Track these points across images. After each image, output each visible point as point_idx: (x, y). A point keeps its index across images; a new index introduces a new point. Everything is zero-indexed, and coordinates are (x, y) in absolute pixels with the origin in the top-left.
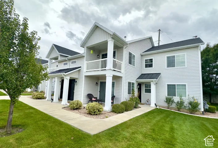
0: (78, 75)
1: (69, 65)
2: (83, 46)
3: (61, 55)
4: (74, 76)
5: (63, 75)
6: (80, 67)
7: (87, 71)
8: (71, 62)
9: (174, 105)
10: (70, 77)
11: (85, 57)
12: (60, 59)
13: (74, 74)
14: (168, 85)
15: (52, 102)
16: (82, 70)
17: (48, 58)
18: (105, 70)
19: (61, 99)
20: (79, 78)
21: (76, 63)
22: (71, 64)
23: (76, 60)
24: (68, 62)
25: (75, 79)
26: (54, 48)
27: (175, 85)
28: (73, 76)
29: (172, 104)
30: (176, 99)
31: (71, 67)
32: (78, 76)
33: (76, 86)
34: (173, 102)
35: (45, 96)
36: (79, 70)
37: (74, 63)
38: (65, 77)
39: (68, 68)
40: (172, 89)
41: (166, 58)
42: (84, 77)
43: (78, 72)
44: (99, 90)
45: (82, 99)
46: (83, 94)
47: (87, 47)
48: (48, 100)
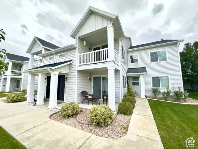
0: (68, 70)
1: (56, 59)
2: (73, 36)
3: (45, 49)
4: (64, 71)
5: (49, 70)
6: (72, 61)
7: (79, 65)
8: (58, 56)
9: (161, 95)
10: (59, 73)
11: (77, 49)
12: (44, 52)
13: (64, 69)
14: (153, 78)
15: (34, 106)
16: (73, 63)
17: (29, 53)
18: (107, 62)
19: (47, 99)
20: (70, 74)
21: (65, 56)
22: (58, 57)
23: (65, 53)
24: (54, 56)
25: (65, 75)
26: (36, 41)
27: (159, 77)
28: (62, 71)
29: (158, 94)
30: (162, 89)
31: (58, 62)
32: (68, 72)
33: (67, 83)
34: (159, 92)
35: (26, 96)
36: (70, 64)
37: (63, 57)
38: (52, 73)
39: (56, 62)
40: (156, 81)
41: (149, 54)
42: (77, 71)
43: (68, 67)
44: (92, 86)
45: (76, 98)
46: (76, 92)
47: (79, 38)
48: (29, 103)
